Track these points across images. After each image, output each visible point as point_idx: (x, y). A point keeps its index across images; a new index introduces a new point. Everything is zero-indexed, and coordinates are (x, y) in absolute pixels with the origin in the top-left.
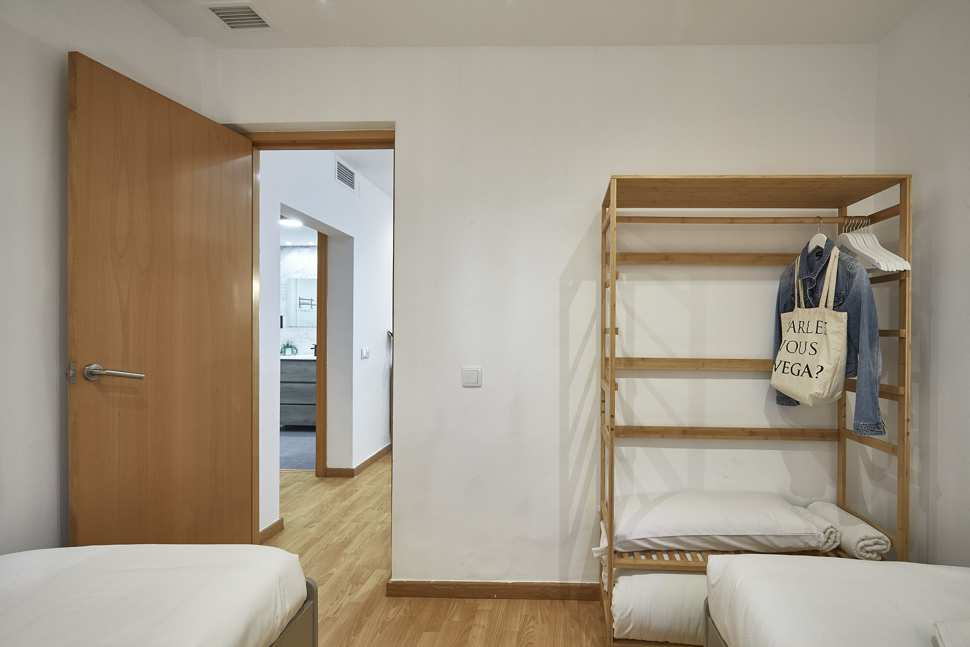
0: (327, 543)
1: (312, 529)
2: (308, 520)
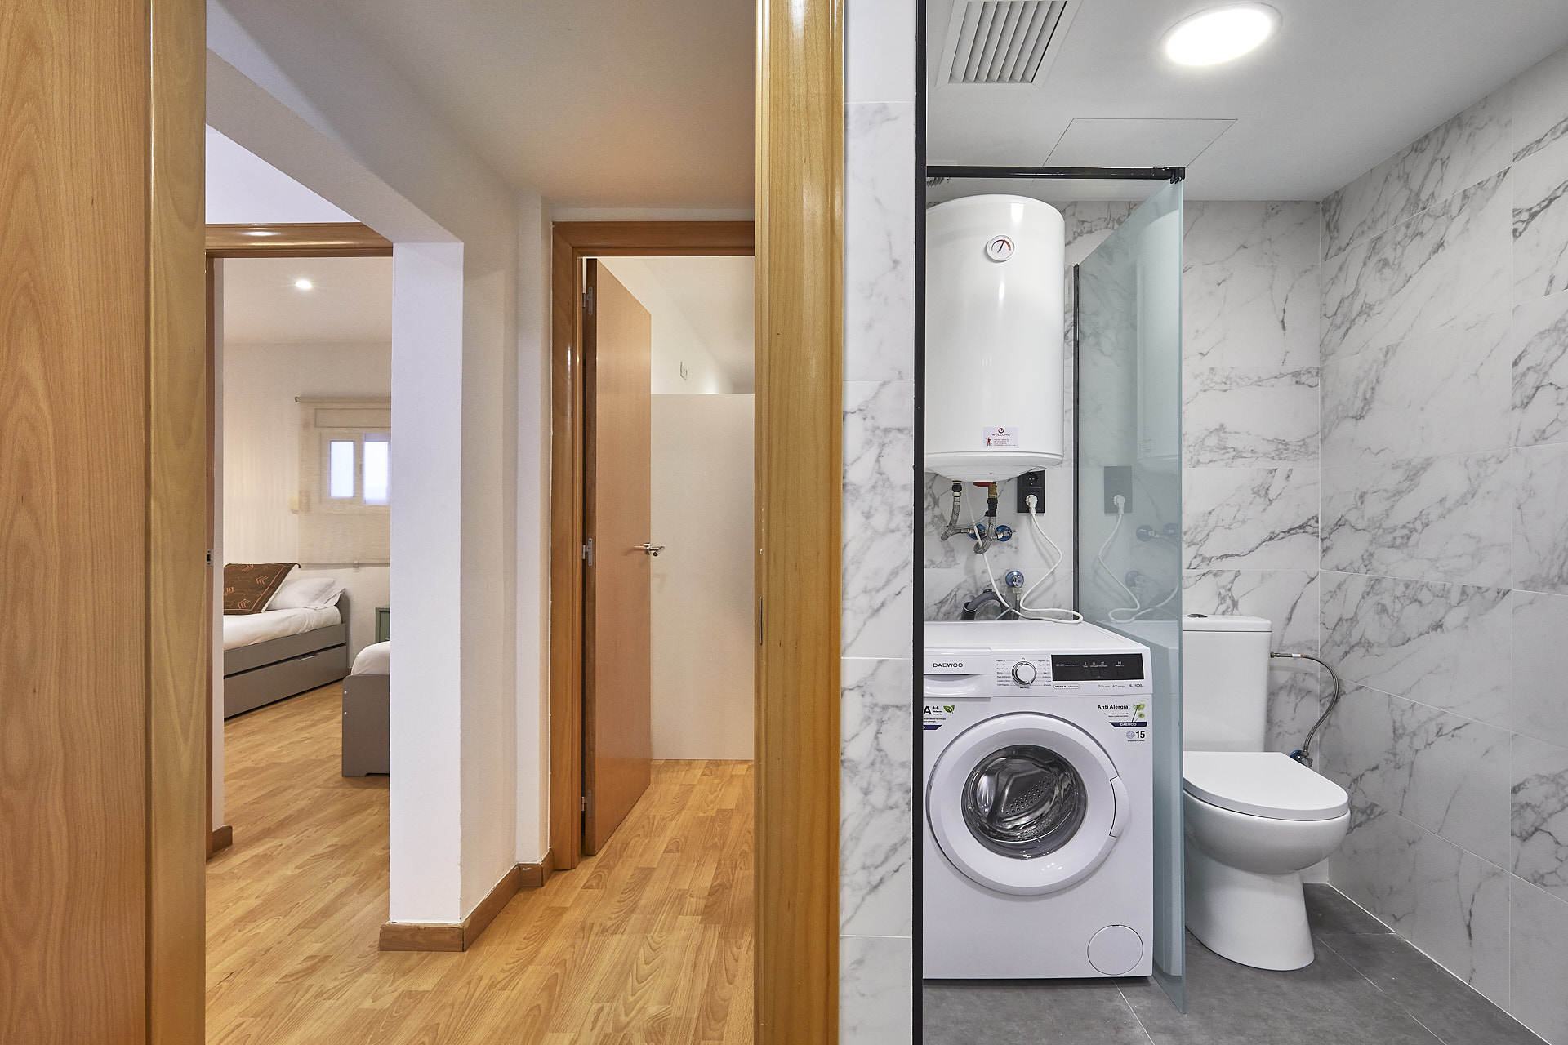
0: (285, 920)
1: (310, 953)
2: (316, 981)
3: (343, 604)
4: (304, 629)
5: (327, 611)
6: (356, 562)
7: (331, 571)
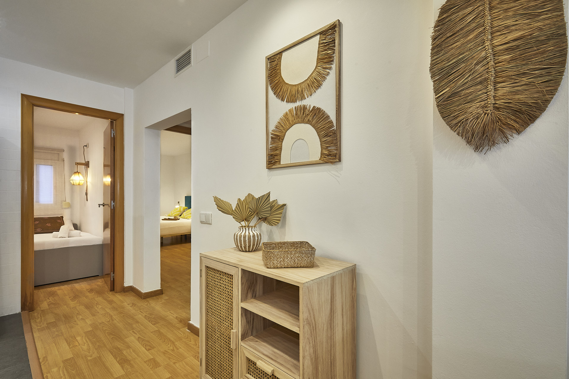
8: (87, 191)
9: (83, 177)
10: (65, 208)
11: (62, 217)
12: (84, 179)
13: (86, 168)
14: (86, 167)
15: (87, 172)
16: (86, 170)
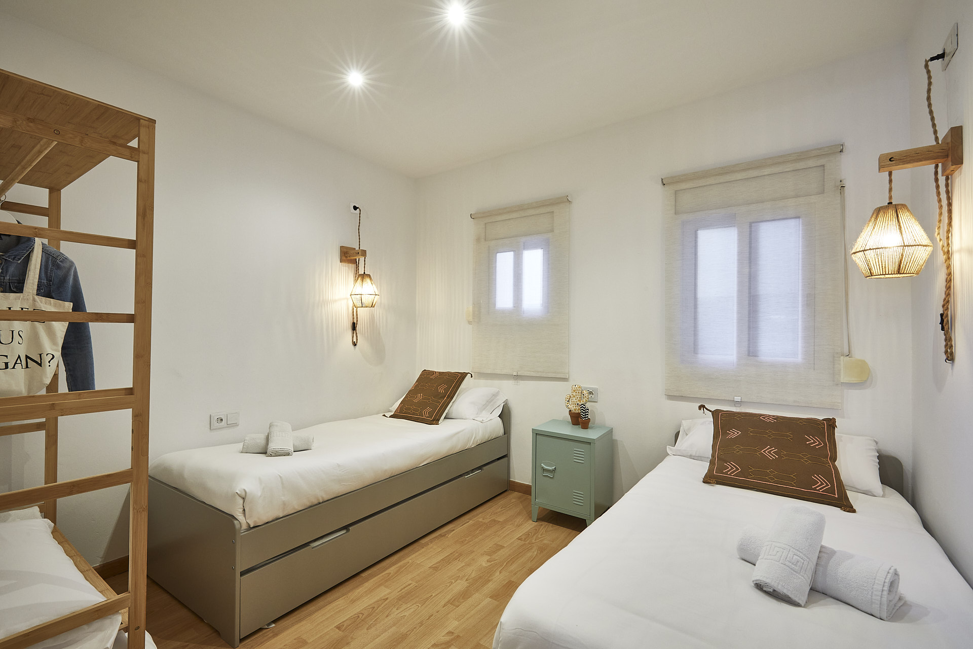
3: (505, 415)
4: (471, 444)
5: (492, 424)
6: (515, 374)
7: (496, 382)
8: (946, 303)
9: (928, 229)
10: (851, 385)
11: (831, 424)
12: (931, 237)
13: (942, 180)
14: (944, 170)
15: (949, 198)
16: (943, 189)
